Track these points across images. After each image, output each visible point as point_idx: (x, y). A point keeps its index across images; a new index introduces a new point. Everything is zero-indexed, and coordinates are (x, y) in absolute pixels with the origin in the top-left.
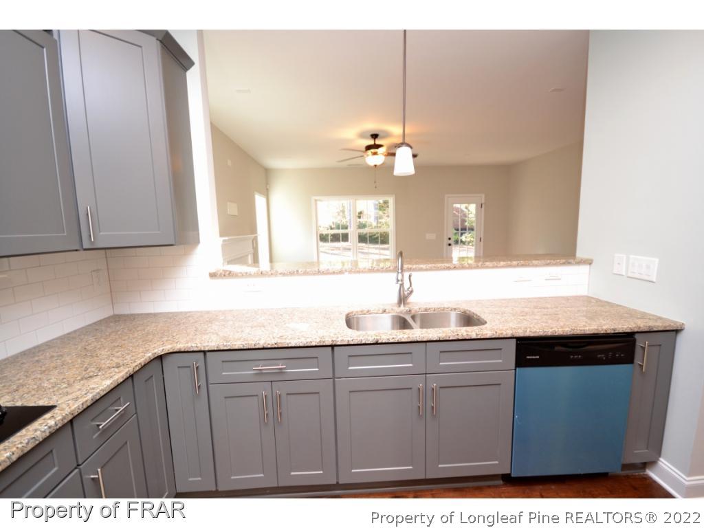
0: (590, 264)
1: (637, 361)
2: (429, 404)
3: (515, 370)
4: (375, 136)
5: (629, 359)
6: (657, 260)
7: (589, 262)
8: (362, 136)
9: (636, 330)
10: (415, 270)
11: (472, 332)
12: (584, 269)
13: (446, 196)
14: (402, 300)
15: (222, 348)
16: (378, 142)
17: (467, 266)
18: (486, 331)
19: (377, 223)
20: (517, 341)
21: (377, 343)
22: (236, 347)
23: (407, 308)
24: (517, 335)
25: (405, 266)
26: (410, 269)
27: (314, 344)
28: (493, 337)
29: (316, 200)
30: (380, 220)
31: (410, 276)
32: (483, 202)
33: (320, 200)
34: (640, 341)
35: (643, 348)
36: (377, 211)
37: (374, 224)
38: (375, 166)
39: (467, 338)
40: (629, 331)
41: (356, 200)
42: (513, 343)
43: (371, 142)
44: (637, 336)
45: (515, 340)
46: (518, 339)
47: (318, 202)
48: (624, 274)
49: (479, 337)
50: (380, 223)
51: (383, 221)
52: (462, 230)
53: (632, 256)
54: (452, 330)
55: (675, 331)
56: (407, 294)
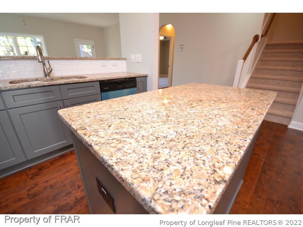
0: (126, 60)
1: (137, 86)
3: (101, 94)
5: (135, 86)
6: (141, 55)
7: (125, 59)
9: (136, 76)
11: (81, 80)
12: (124, 61)
13: (75, 40)
14: (47, 75)
17: (79, 58)
18: (87, 79)
20: (100, 82)
24: (99, 80)
28: (90, 81)
32: (94, 45)
34: (137, 80)
35: (138, 82)
39: (79, 82)
40: (134, 77)
41: (15, 36)
42: (98, 84)
44: (137, 78)
45: (99, 82)
48: (134, 61)
49: (84, 81)
53: (135, 55)
55: (146, 76)
56: (49, 71)
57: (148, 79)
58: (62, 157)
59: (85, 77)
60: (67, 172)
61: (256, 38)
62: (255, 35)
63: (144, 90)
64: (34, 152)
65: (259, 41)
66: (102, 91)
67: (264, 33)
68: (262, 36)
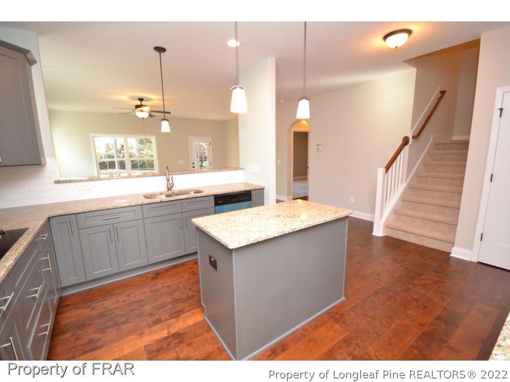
1: (253, 200)
2: (185, 224)
3: (215, 207)
4: (141, 100)
5: (250, 199)
7: (243, 169)
8: (133, 98)
9: (251, 189)
10: (174, 175)
11: (198, 195)
12: (242, 171)
13: (189, 137)
14: (169, 189)
15: (85, 211)
16: (143, 103)
18: (203, 194)
19: (140, 154)
21: (161, 202)
22: (94, 210)
23: (172, 192)
24: (214, 194)
25: (170, 173)
26: (172, 175)
27: (133, 204)
28: (206, 196)
29: (93, 136)
30: (142, 152)
31: (172, 178)
32: (211, 142)
33: (96, 137)
34: (253, 193)
35: (254, 195)
36: (140, 145)
37: (137, 154)
38: (143, 118)
39: (197, 197)
40: (249, 190)
41: (127, 137)
42: (213, 197)
43: (139, 103)
44: (252, 192)
46: (215, 196)
47: (95, 139)
49: (201, 196)
50: (142, 154)
51: (144, 152)
52: (204, 158)
53: (253, 166)
54: (192, 195)
55: (263, 189)
56: (171, 186)
57: (265, 191)
58: (174, 267)
59: (202, 192)
60: (180, 278)
61: (406, 141)
62: (404, 136)
63: (261, 203)
64: (155, 257)
65: (410, 143)
66: (216, 204)
67: (416, 134)
68: (413, 137)
